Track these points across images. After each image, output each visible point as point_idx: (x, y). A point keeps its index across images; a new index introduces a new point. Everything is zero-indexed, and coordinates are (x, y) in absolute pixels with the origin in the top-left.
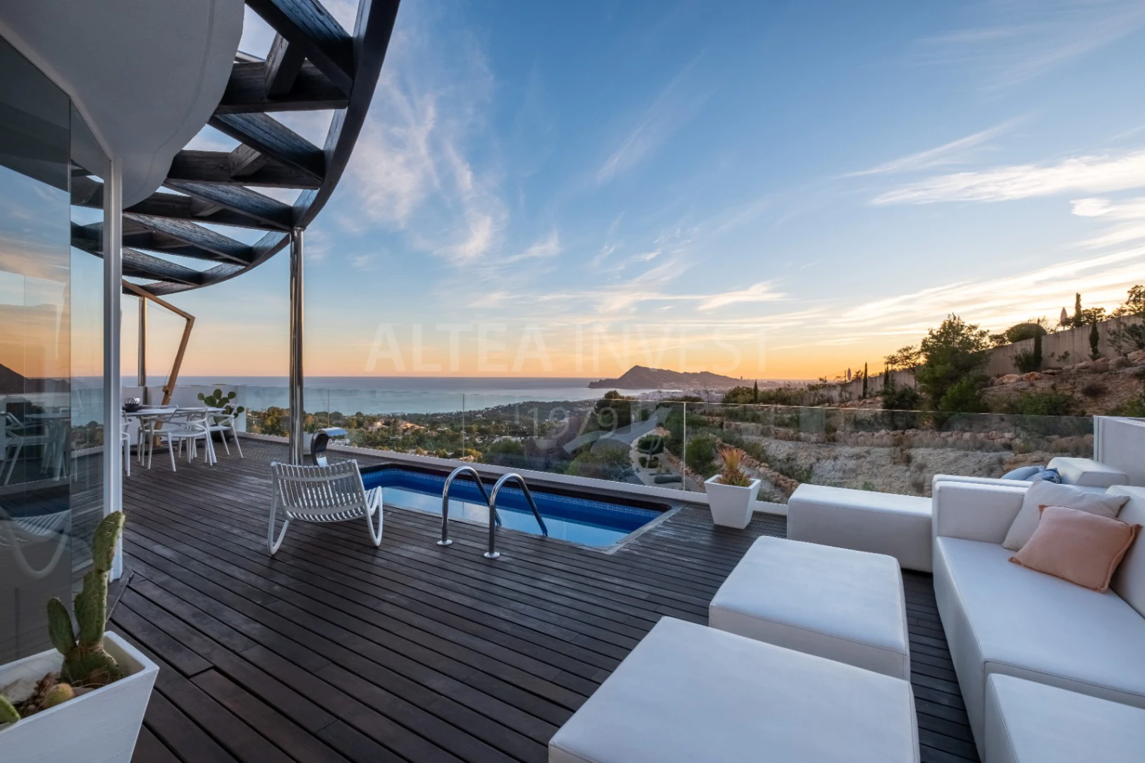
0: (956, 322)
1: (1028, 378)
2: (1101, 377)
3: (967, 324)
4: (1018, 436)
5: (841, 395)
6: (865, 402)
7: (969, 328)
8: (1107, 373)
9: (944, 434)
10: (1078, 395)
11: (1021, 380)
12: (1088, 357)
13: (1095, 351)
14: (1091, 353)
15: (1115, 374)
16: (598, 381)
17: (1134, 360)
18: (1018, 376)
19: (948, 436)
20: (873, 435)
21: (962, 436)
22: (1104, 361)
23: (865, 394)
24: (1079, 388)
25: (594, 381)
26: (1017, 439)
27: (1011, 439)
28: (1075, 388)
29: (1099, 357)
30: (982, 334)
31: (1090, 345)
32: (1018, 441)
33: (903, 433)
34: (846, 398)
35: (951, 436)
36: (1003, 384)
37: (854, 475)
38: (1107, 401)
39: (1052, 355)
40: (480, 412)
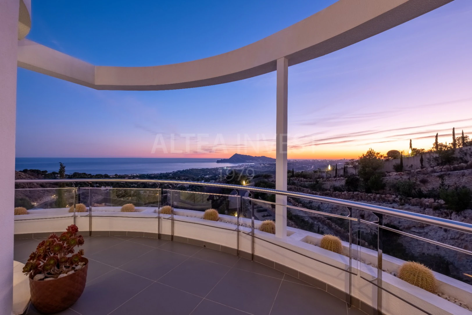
0: (372, 151)
1: (399, 174)
2: (426, 176)
3: (376, 152)
4: (397, 197)
5: (327, 176)
6: (337, 179)
7: (377, 154)
8: (428, 175)
9: (369, 194)
10: (418, 183)
11: (397, 175)
12: (420, 168)
13: (422, 165)
14: (421, 166)
15: (431, 175)
16: (220, 160)
17: (436, 170)
18: (395, 173)
19: (371, 195)
20: (342, 193)
21: (376, 195)
22: (426, 169)
23: (336, 175)
24: (419, 180)
25: (219, 160)
26: (397, 198)
27: (395, 198)
28: (417, 179)
29: (424, 168)
30: (381, 156)
31: (420, 162)
32: (397, 199)
33: (353, 193)
34: (329, 176)
35: (372, 195)
36: (390, 176)
37: (336, 210)
38: (429, 185)
39: (407, 166)
40: (171, 173)
